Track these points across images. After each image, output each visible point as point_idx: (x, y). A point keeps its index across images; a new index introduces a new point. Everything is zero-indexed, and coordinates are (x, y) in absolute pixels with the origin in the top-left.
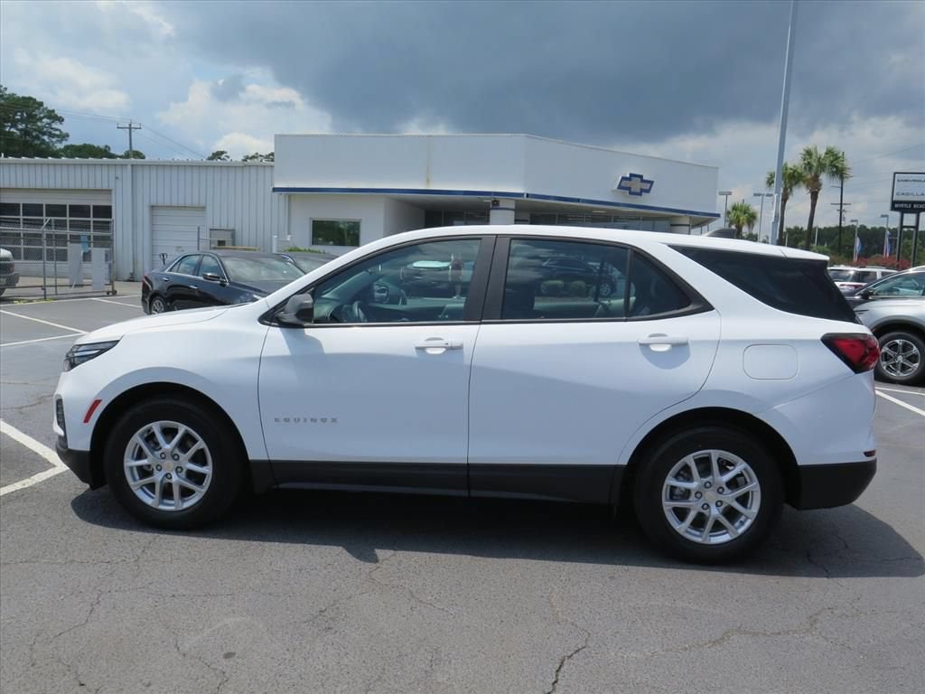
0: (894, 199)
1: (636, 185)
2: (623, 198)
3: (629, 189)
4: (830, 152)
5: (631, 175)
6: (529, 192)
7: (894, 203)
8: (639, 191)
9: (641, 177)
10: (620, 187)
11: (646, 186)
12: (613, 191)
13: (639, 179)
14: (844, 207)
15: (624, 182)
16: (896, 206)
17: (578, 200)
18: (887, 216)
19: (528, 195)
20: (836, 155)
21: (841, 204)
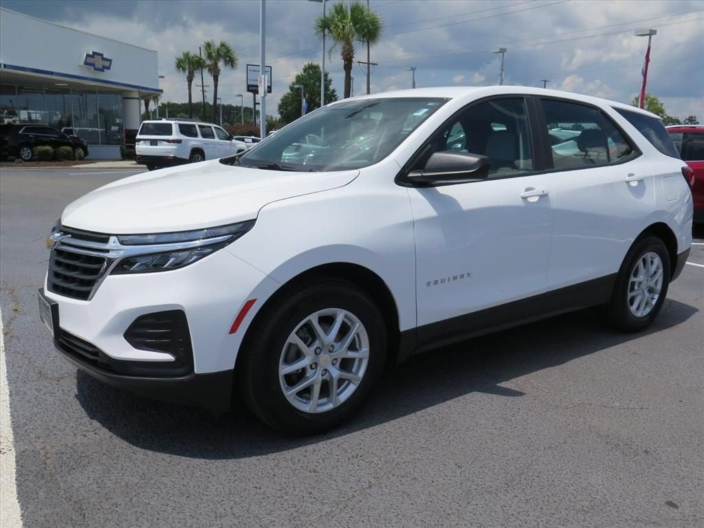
0: (249, 83)
1: (100, 64)
2: (88, 73)
3: (93, 65)
4: (223, 45)
5: (93, 53)
6: (7, 63)
7: (249, 86)
8: (101, 67)
9: (102, 55)
10: (86, 63)
11: (107, 64)
12: (81, 66)
13: (100, 57)
14: (205, 88)
15: (88, 58)
16: (250, 88)
17: (52, 73)
18: (241, 96)
19: (5, 66)
20: (228, 48)
21: (203, 86)
